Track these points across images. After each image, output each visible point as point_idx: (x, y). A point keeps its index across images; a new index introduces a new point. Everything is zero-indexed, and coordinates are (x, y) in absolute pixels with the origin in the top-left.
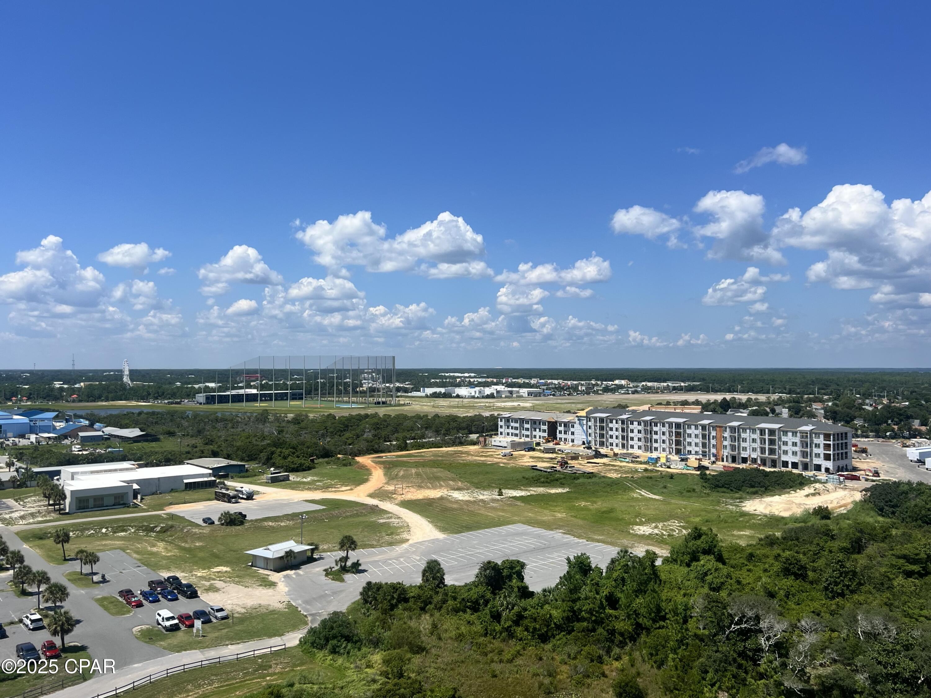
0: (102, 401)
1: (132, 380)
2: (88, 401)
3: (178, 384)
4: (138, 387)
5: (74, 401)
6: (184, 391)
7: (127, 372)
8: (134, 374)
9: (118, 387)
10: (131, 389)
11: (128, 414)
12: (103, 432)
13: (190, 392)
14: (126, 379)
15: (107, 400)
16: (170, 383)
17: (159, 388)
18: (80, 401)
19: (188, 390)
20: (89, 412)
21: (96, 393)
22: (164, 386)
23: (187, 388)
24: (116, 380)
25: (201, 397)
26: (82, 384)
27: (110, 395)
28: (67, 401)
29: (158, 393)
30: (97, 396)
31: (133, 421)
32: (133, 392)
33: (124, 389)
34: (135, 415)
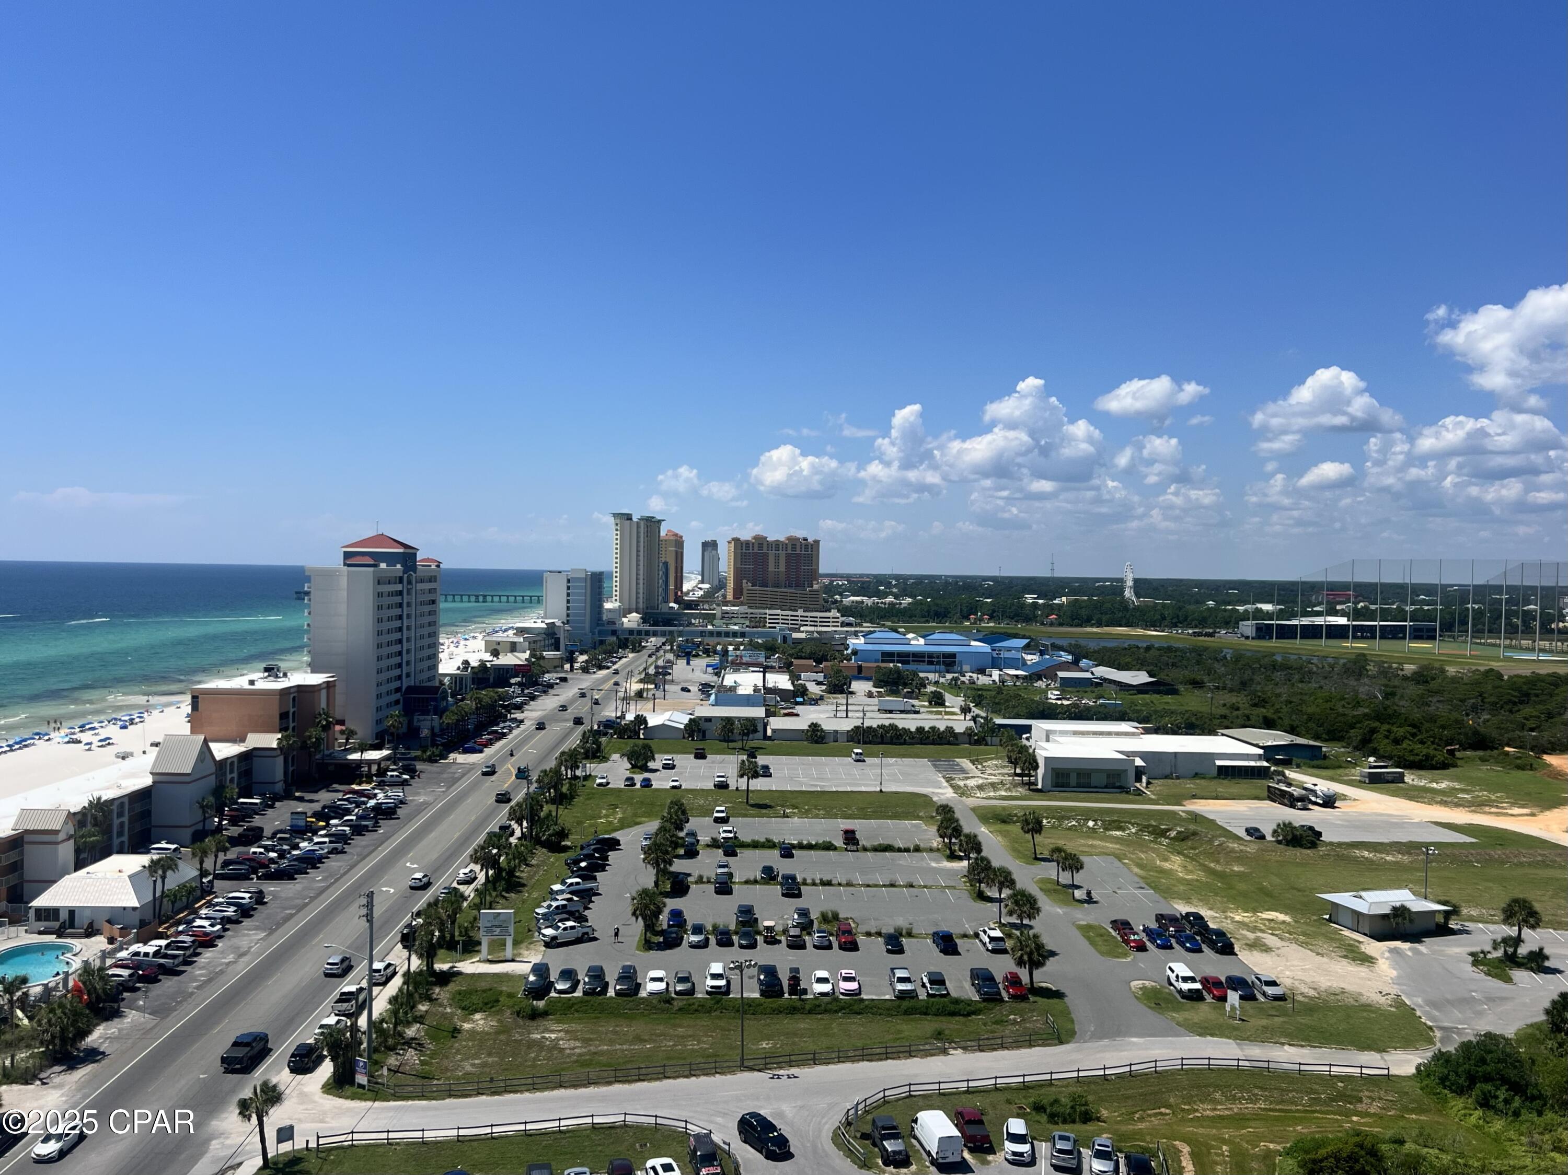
0: (1092, 626)
1: (1138, 595)
2: (1072, 626)
3: (1211, 603)
4: (1147, 606)
5: (1052, 624)
6: (1220, 615)
7: (1130, 583)
8: (1141, 586)
9: (1117, 606)
10: (1137, 608)
11: (1130, 647)
12: (1092, 673)
13: (1231, 617)
14: (1128, 593)
15: (1099, 625)
16: (1197, 602)
17: (1180, 608)
18: (1061, 625)
19: (1227, 614)
21: (1084, 613)
22: (1187, 607)
23: (1225, 610)
24: (1114, 594)
25: (1247, 627)
26: (1064, 599)
27: (1104, 618)
28: (1042, 624)
29: (1178, 617)
30: (1085, 617)
31: (1139, 659)
32: (1138, 614)
33: (1126, 608)
34: (1142, 650)
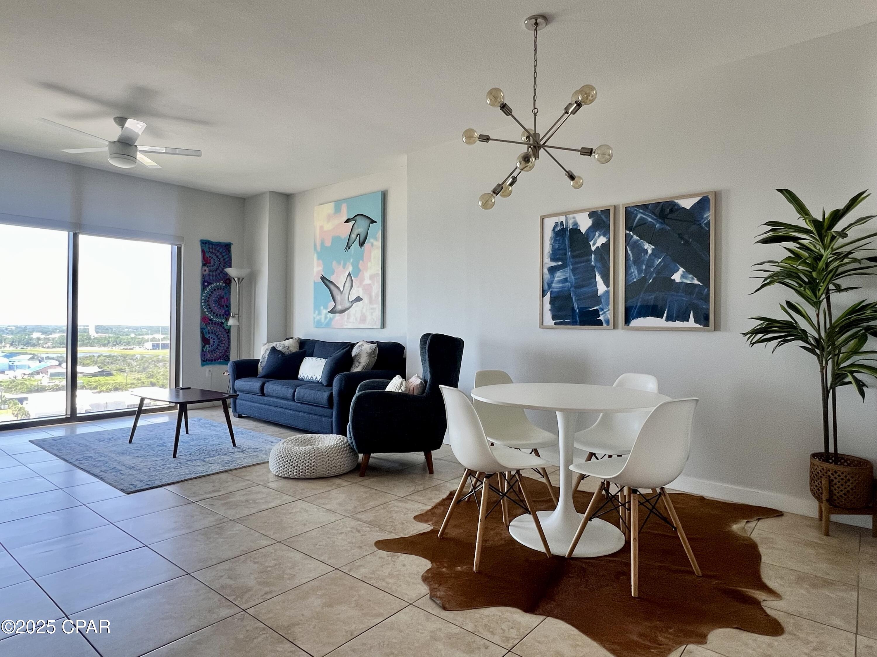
1: (97, 332)
2: (60, 348)
3: (133, 335)
4: (101, 337)
5: (48, 347)
6: (136, 340)
7: (92, 327)
8: (98, 329)
9: (85, 337)
10: (95, 339)
11: (90, 356)
13: (141, 341)
14: (92, 332)
16: (127, 335)
17: (118, 338)
19: (140, 340)
20: (59, 355)
22: (121, 337)
23: (139, 338)
24: (85, 332)
25: (149, 345)
28: (43, 347)
29: (116, 342)
31: (94, 361)
32: (96, 341)
33: (90, 338)
34: (96, 357)
